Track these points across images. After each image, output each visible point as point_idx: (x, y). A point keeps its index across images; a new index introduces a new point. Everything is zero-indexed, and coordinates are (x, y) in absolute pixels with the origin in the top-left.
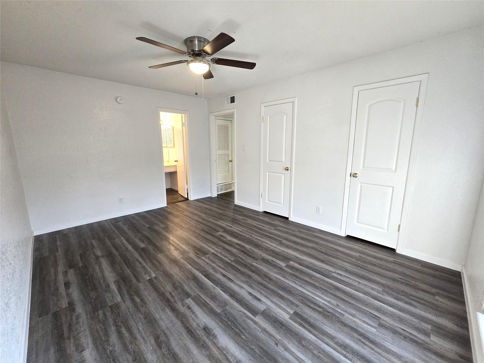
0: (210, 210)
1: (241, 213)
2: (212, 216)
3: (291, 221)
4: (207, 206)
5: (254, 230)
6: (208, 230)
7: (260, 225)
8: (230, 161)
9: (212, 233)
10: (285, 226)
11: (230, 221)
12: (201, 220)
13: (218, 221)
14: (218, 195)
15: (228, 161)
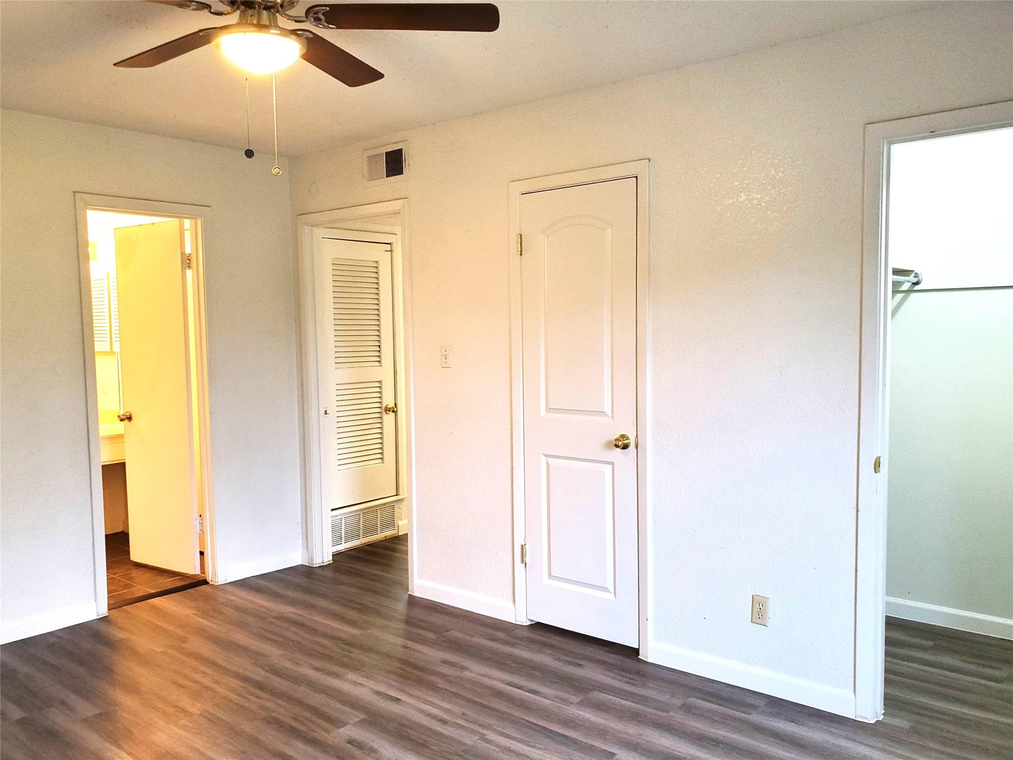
0: (300, 625)
1: (435, 633)
2: (311, 653)
3: (652, 664)
4: (288, 610)
5: (494, 710)
6: (295, 719)
7: (520, 687)
8: (387, 410)
9: (314, 734)
10: (627, 687)
11: (392, 676)
12: (264, 673)
13: (336, 675)
14: (336, 558)
15: (379, 410)
